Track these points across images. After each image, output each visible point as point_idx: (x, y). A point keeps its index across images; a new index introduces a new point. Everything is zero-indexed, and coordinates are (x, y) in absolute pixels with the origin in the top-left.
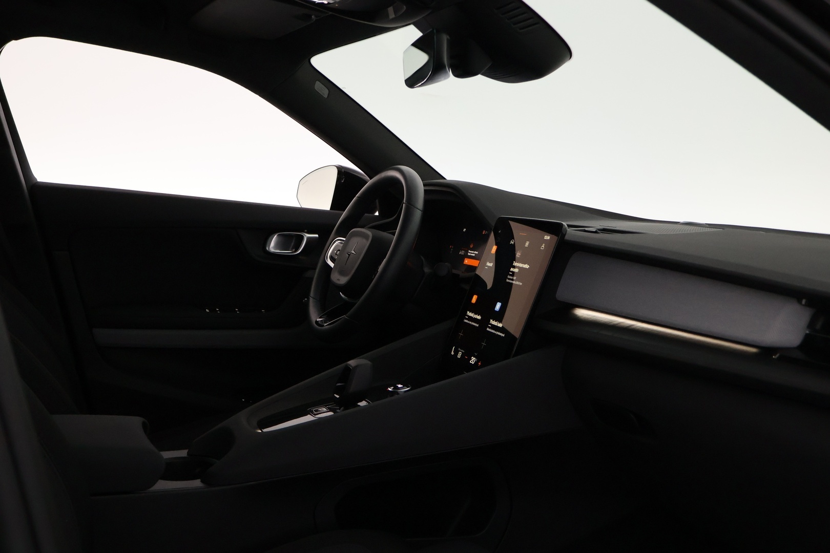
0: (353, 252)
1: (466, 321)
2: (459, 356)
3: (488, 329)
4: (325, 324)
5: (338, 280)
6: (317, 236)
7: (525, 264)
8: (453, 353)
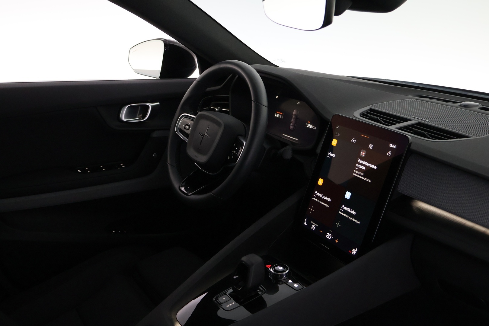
0: (206, 134)
1: (314, 199)
2: (313, 228)
3: (340, 213)
4: (190, 194)
5: (195, 156)
6: (158, 103)
7: (372, 164)
8: (305, 224)
